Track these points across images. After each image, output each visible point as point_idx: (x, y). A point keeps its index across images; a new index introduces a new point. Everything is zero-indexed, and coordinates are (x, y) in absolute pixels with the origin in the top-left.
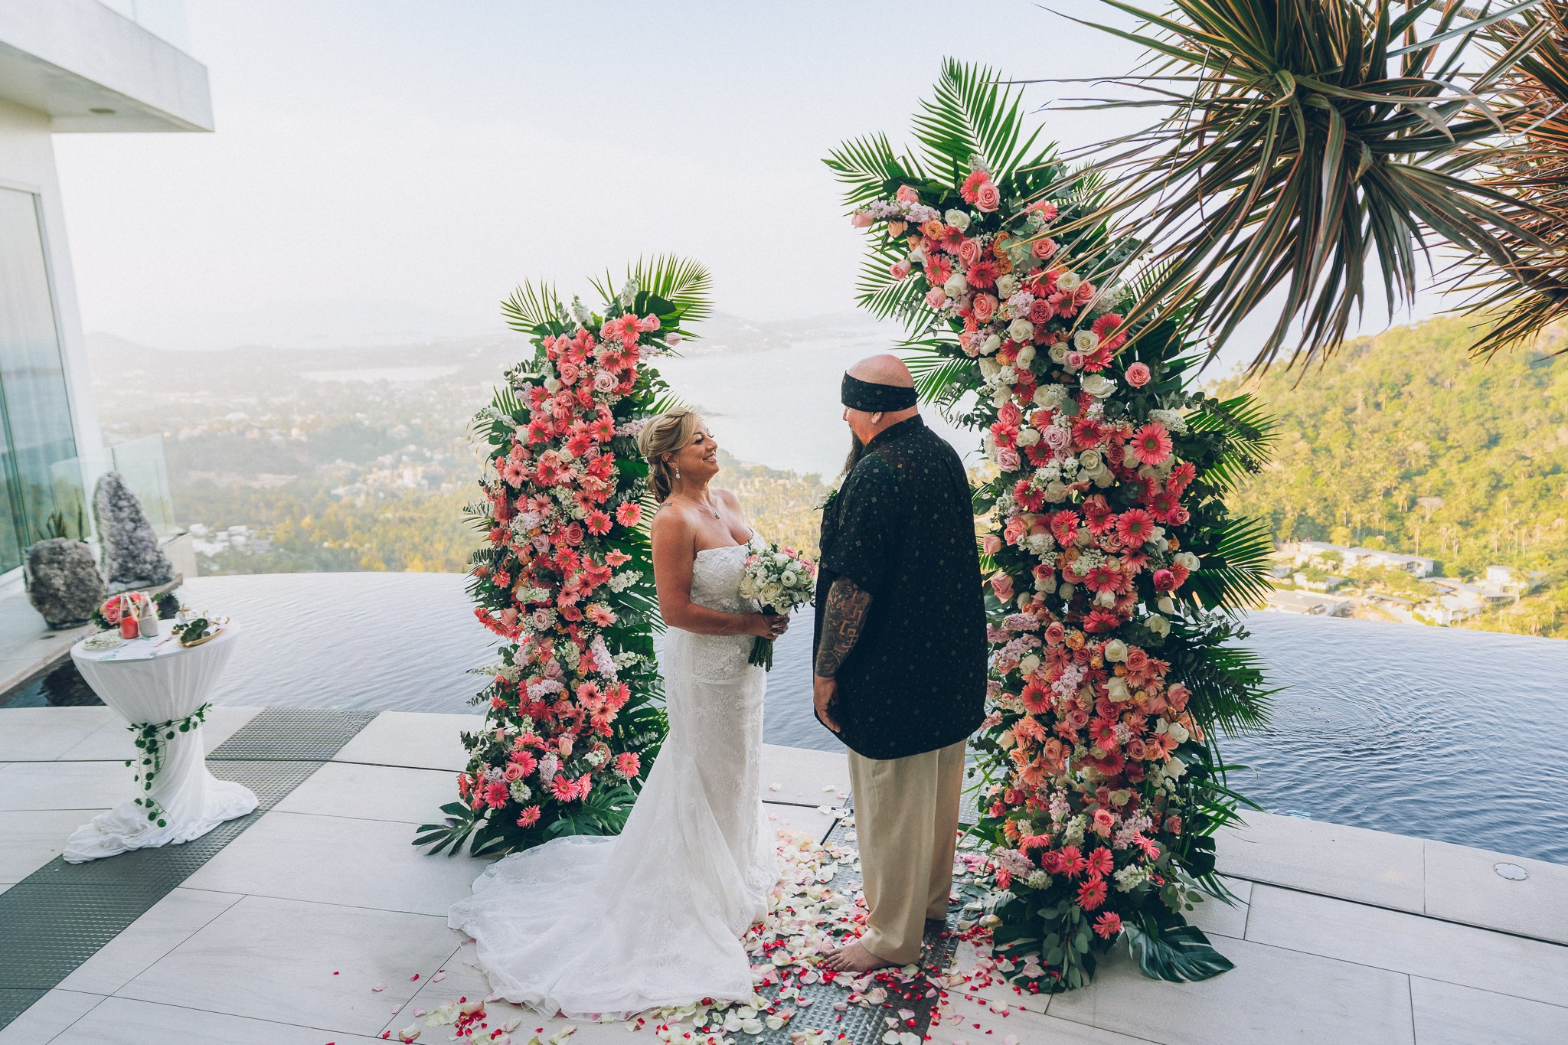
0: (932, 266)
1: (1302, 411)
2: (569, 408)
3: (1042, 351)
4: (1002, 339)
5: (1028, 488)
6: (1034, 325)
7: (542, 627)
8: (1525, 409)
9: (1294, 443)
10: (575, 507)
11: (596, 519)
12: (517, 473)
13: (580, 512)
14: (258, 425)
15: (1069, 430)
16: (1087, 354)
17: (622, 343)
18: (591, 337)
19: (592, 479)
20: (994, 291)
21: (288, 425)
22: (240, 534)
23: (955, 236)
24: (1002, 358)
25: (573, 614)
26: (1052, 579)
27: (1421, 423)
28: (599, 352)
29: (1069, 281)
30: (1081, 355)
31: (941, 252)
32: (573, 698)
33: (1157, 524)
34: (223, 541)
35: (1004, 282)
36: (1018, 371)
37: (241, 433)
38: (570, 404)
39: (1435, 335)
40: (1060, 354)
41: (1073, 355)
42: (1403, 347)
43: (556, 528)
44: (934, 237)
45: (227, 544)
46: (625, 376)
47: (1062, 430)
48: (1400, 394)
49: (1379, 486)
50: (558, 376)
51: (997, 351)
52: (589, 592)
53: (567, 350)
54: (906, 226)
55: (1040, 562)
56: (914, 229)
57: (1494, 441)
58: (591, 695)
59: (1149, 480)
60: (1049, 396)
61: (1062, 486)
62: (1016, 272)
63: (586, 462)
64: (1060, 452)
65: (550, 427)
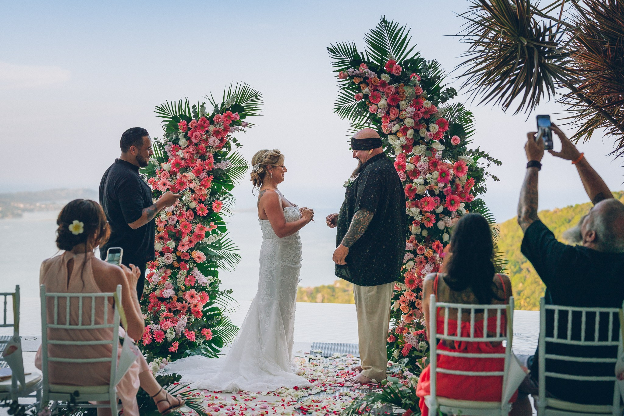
0: (373, 96)
2: (193, 154)
3: (416, 131)
4: (400, 126)
5: (411, 187)
6: (414, 120)
7: (168, 262)
10: (191, 202)
11: (201, 208)
12: (164, 184)
13: (193, 205)
15: (428, 163)
16: (435, 133)
17: (223, 125)
18: (208, 121)
19: (203, 188)
20: (398, 107)
23: (383, 84)
24: (399, 134)
25: (186, 255)
26: (419, 227)
28: (211, 128)
29: (427, 104)
30: (432, 133)
31: (377, 90)
32: (180, 300)
33: (461, 203)
35: (403, 103)
36: (407, 139)
38: (194, 152)
40: (423, 133)
41: (429, 133)
43: (180, 212)
44: (376, 84)
46: (222, 140)
47: (425, 163)
50: (188, 139)
51: (398, 131)
52: (192, 245)
53: (196, 127)
54: (362, 79)
55: (415, 220)
56: (365, 80)
58: (192, 296)
59: (458, 184)
60: (419, 150)
61: (424, 187)
62: (407, 100)
63: (199, 179)
64: (424, 173)
65: (183, 163)
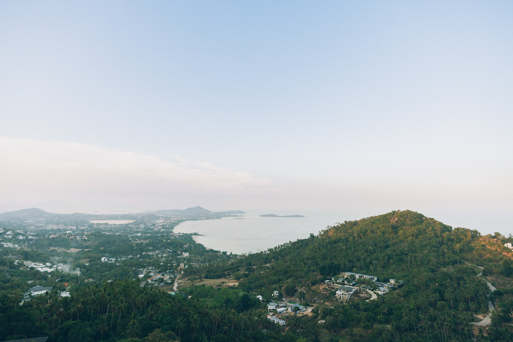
1: (343, 238)
8: (393, 239)
9: (342, 246)
14: (74, 234)
21: (82, 235)
22: (60, 266)
27: (371, 242)
34: (55, 268)
37: (69, 237)
39: (371, 221)
42: (364, 223)
45: (56, 269)
48: (365, 235)
49: (363, 257)
57: (387, 247)
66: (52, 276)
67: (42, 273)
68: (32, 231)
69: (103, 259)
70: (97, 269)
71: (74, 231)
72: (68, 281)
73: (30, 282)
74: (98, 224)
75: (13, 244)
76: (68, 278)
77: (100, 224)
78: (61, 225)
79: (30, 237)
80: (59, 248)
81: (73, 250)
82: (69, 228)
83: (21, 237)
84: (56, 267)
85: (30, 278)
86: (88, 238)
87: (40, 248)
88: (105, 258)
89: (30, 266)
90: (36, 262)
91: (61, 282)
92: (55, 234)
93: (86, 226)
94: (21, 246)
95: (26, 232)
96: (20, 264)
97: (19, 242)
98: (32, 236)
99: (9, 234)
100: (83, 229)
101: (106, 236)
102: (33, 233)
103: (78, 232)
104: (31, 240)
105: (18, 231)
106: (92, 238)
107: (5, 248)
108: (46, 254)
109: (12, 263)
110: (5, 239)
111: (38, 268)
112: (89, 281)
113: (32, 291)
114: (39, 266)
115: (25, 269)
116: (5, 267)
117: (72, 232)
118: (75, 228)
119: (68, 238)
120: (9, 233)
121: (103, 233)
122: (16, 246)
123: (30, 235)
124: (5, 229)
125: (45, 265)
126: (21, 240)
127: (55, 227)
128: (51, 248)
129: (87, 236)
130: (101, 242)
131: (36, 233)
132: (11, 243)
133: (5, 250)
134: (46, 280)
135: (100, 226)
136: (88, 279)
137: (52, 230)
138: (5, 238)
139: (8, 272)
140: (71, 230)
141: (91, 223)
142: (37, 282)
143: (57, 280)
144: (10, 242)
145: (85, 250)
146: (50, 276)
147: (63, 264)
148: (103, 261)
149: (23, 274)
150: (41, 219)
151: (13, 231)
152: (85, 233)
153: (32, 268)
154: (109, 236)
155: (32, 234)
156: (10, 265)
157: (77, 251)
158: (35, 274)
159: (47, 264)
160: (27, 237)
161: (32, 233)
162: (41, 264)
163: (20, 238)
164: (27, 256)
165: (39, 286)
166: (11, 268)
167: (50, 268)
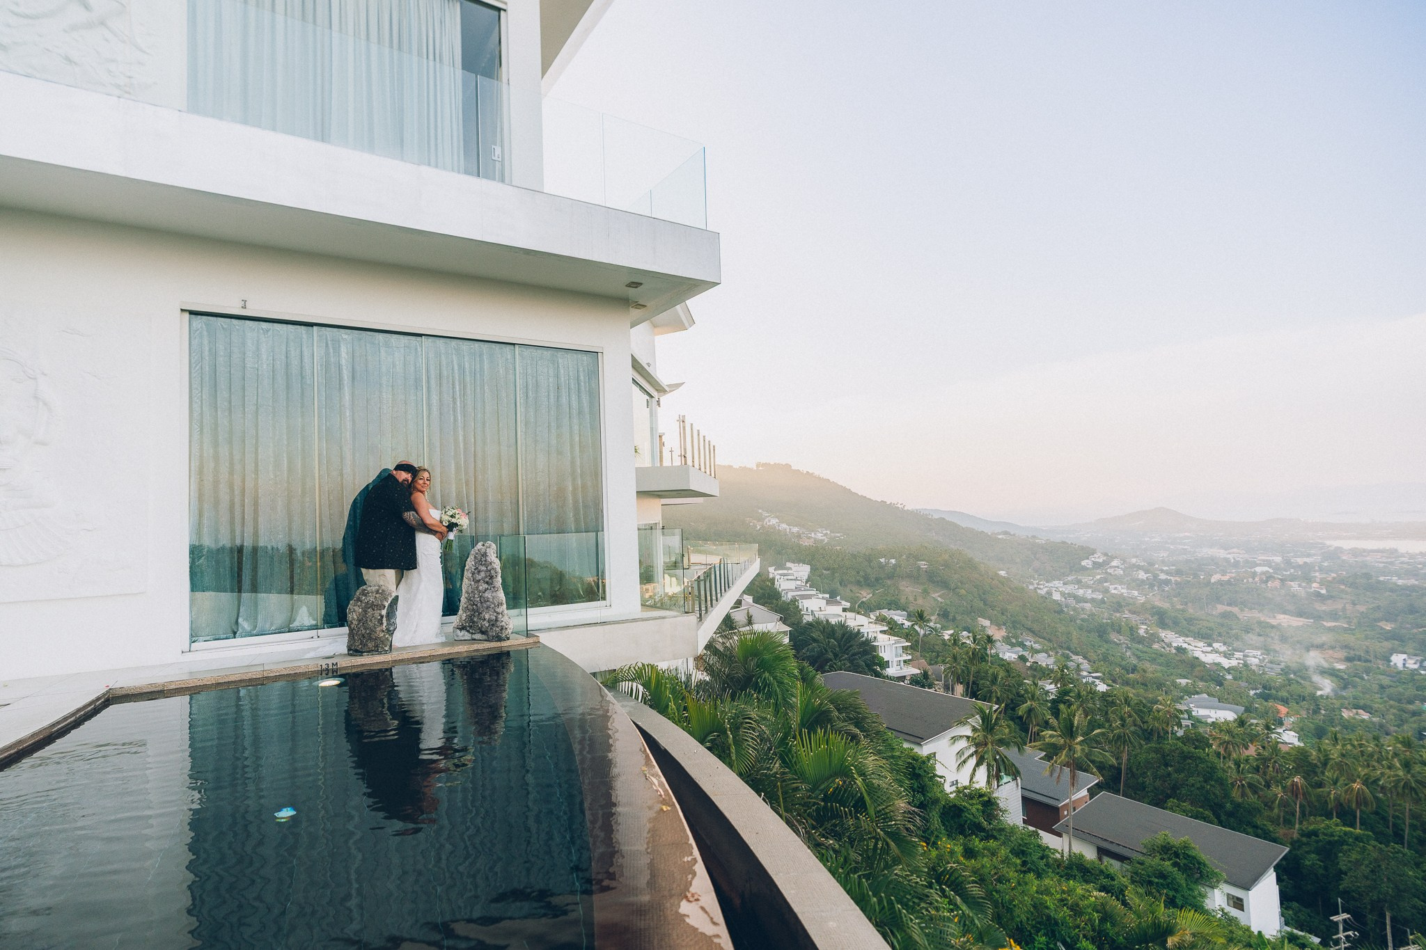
14: (1280, 577)
21: (1308, 579)
22: (1254, 656)
34: (1239, 659)
37: (1265, 582)
45: (1242, 662)
66: (1235, 679)
67: (1208, 666)
68: (1163, 562)
69: (1398, 660)
70: (1382, 687)
71: (1277, 568)
72: (1285, 701)
73: (1183, 682)
74: (1355, 552)
75: (1128, 588)
76: (1284, 694)
77: (1364, 551)
78: (1235, 550)
79: (1163, 576)
80: (1242, 610)
81: (1285, 620)
82: (1260, 560)
83: (1142, 575)
84: (1242, 657)
85: (1179, 671)
86: (1327, 591)
87: (1190, 604)
88: (1405, 656)
89: (1175, 645)
90: (1187, 636)
91: (1266, 701)
92: (1224, 573)
93: (1314, 555)
94: (1146, 595)
95: (1151, 564)
96: (1152, 634)
97: (1140, 584)
98: (1167, 573)
99: (1116, 567)
100: (1305, 563)
101: (1394, 589)
102: (1168, 566)
103: (1292, 571)
104: (1167, 582)
105: (1134, 560)
106: (1342, 591)
107: (1113, 596)
108: (1208, 621)
109: (1132, 630)
110: (1110, 577)
111: (1195, 652)
112: (1357, 717)
113: (1191, 705)
114: (1196, 647)
115: (1164, 648)
116: (1121, 637)
117: (1271, 571)
118: (1278, 559)
119: (1263, 586)
120: (1114, 563)
121: (1381, 579)
122: (1136, 593)
123: (1162, 571)
124: (1106, 554)
125: (1212, 648)
126: (1143, 581)
127: (1222, 554)
128: (1221, 608)
129: (1322, 582)
130: (1379, 607)
131: (1174, 568)
132: (1123, 586)
133: (1114, 600)
134: (1221, 684)
135: (1368, 558)
136: (1354, 711)
137: (1213, 560)
138: (1110, 574)
139: (1128, 648)
140: (1268, 564)
141: (1330, 546)
142: (1201, 684)
143: (1252, 693)
144: (1121, 583)
145: (1325, 623)
146: (1229, 677)
147: (1262, 654)
148: (1400, 666)
149: (1162, 660)
150: (1181, 535)
151: (1124, 562)
152: (1317, 574)
153: (1179, 649)
154: (1413, 589)
155: (1165, 568)
156: (1132, 635)
157: (1301, 624)
158: (1193, 666)
159: (1216, 645)
160: (1155, 576)
161: (1165, 566)
162: (1201, 644)
163: (1140, 577)
164: (1163, 620)
165: (1205, 696)
166: (1133, 640)
167: (1225, 657)
